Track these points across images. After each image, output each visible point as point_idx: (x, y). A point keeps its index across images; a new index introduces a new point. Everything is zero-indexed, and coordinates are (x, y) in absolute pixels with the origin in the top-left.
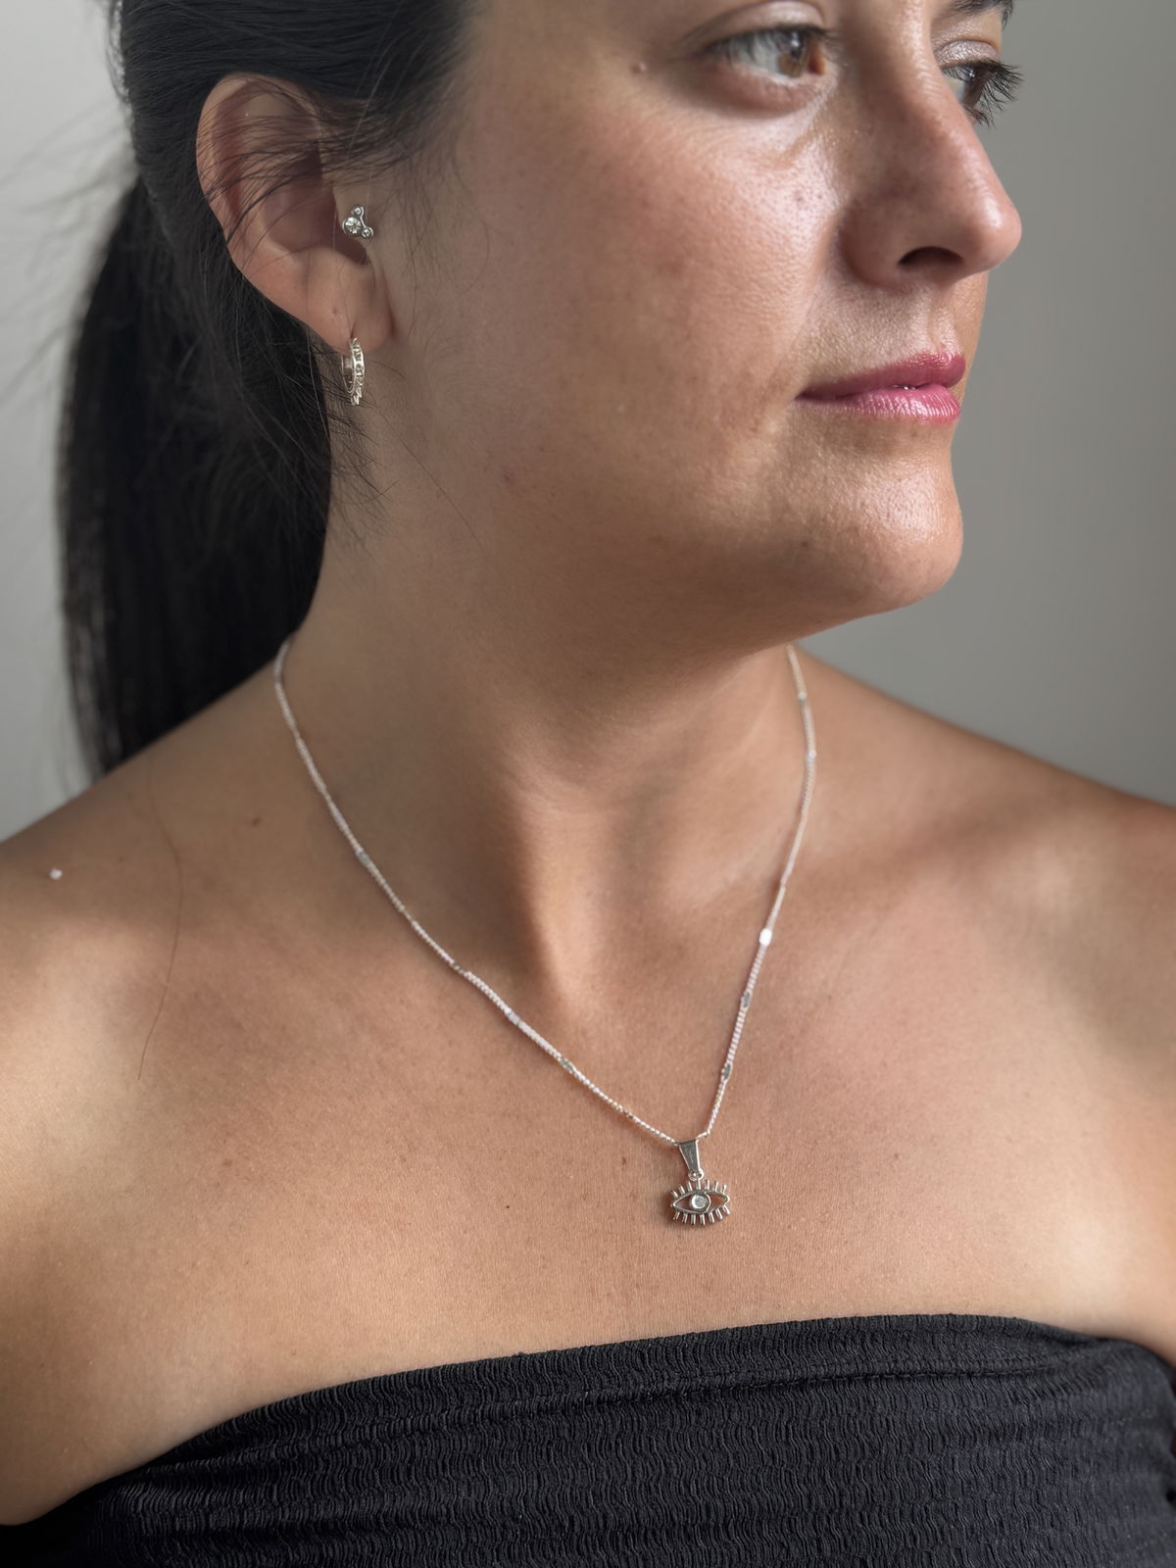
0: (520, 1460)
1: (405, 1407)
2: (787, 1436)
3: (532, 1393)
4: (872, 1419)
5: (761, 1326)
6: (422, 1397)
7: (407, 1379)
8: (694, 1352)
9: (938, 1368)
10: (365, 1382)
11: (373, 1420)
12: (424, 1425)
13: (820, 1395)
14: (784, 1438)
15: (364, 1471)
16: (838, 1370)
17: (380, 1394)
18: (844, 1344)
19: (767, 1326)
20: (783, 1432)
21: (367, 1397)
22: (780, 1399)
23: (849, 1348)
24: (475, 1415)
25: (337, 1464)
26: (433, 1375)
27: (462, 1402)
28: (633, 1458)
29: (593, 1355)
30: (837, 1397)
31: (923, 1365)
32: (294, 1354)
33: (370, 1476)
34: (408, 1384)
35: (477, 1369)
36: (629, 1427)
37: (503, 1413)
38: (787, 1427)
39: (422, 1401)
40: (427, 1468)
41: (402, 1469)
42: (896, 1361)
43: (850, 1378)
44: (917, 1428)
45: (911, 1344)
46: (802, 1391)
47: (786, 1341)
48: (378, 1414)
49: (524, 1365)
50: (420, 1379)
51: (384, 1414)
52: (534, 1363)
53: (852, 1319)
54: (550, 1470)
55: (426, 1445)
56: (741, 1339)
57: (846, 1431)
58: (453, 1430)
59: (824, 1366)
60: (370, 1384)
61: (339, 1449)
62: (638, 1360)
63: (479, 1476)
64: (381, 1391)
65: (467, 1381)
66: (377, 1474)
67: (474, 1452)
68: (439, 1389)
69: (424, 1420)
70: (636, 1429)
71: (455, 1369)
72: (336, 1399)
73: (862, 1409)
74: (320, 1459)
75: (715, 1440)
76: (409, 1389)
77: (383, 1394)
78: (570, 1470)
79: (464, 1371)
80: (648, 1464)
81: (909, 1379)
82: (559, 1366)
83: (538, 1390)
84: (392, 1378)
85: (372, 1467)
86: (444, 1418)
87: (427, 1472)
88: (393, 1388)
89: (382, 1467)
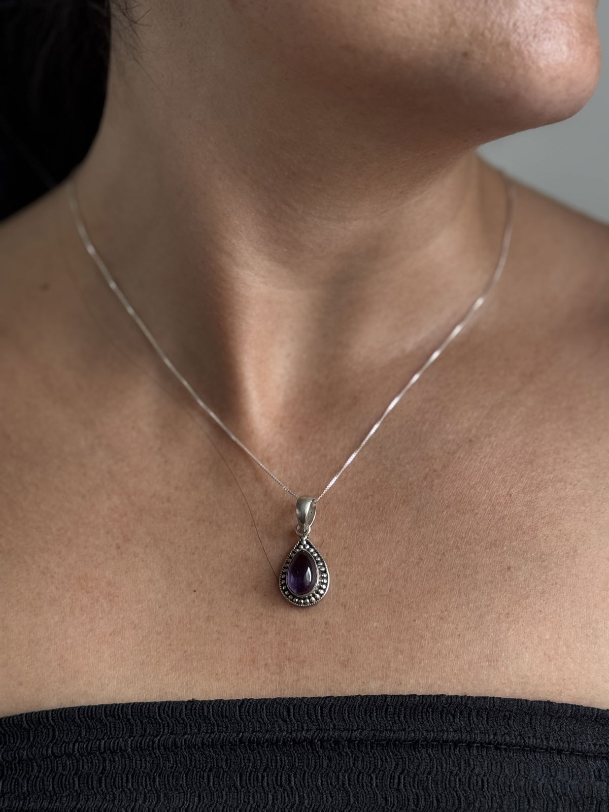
0: (186, 779)
1: (102, 732)
2: (399, 785)
3: (199, 730)
4: (470, 778)
5: (386, 696)
6: (115, 725)
7: (105, 710)
8: (330, 711)
9: (531, 743)
10: (73, 709)
11: (77, 739)
12: (114, 746)
13: (429, 755)
14: (396, 786)
15: (66, 777)
16: (445, 736)
17: (83, 719)
18: (454, 717)
19: (391, 696)
20: (396, 781)
21: (73, 720)
22: (396, 755)
23: (457, 720)
24: (154, 742)
25: (47, 769)
26: (125, 708)
27: (145, 731)
28: (274, 788)
29: (250, 706)
30: (443, 758)
31: (518, 740)
32: (21, 684)
33: (71, 781)
34: (105, 713)
35: (159, 708)
36: (273, 764)
37: (174, 743)
38: (399, 777)
39: (115, 727)
40: (114, 779)
41: (95, 778)
42: (495, 734)
43: (456, 744)
44: (507, 789)
45: (511, 722)
46: (415, 750)
47: (405, 709)
48: (80, 734)
49: (195, 708)
50: (114, 712)
51: (86, 735)
52: (203, 707)
53: (462, 697)
54: (208, 791)
55: (114, 761)
56: (368, 703)
57: (448, 786)
58: (136, 753)
59: (434, 732)
60: (77, 711)
61: (49, 757)
62: (285, 713)
63: (153, 789)
64: (84, 717)
65: (150, 716)
66: (76, 779)
67: (151, 771)
68: (128, 720)
69: (114, 743)
70: (279, 766)
71: (142, 706)
72: (50, 719)
73: (462, 769)
74: (35, 764)
75: (340, 782)
76: (106, 717)
77: (86, 720)
78: (224, 793)
79: (149, 708)
80: (286, 794)
81: (506, 750)
82: (222, 712)
83: (203, 729)
84: (94, 708)
85: (72, 774)
86: (129, 742)
87: (114, 782)
88: (94, 716)
89: (80, 776)
